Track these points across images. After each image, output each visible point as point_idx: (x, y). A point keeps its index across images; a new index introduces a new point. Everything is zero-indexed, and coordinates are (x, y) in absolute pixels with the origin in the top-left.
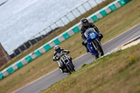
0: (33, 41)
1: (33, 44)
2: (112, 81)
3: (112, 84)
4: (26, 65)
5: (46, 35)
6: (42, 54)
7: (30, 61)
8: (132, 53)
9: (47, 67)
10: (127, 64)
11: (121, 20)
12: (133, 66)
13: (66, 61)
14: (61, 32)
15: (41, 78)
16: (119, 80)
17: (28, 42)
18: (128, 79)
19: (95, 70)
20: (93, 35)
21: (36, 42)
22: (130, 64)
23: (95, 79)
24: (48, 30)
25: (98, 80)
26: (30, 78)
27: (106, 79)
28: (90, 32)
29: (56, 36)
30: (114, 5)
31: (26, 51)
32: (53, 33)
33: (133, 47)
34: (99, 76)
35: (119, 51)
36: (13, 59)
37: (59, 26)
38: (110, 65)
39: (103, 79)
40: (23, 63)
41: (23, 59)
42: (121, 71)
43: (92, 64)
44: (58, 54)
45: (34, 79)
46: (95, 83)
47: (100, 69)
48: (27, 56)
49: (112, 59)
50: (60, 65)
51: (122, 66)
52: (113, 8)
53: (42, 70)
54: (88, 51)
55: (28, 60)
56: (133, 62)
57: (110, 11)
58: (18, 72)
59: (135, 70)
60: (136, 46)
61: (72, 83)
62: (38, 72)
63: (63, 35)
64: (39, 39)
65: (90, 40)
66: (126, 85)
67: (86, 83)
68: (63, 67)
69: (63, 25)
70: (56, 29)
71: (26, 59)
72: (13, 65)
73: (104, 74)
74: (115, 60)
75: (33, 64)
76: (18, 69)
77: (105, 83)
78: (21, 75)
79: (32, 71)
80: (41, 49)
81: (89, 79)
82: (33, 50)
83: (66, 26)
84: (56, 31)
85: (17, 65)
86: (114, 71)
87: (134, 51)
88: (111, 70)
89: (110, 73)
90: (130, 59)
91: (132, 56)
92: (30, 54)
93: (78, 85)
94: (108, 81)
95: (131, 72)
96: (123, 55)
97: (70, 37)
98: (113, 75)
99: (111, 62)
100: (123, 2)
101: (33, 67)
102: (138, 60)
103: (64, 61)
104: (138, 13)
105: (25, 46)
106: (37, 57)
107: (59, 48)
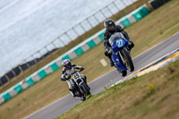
0: (24, 67)
1: (24, 70)
2: (126, 117)
4: (15, 96)
5: (41, 58)
6: (36, 83)
7: (20, 92)
8: (150, 80)
10: (144, 95)
12: (152, 97)
13: (79, 81)
15: (34, 113)
16: (134, 115)
18: (145, 114)
19: (103, 102)
20: (120, 43)
21: (27, 67)
22: (149, 95)
24: (44, 52)
26: (20, 113)
27: (118, 113)
28: (117, 38)
29: (54, 59)
30: (127, 19)
31: (15, 79)
32: (49, 56)
33: (152, 73)
34: (109, 110)
35: (134, 78)
37: (58, 46)
38: (124, 96)
40: (12, 95)
41: (11, 89)
42: (137, 103)
43: (99, 94)
44: (68, 72)
45: (25, 114)
47: (110, 101)
48: (17, 85)
49: (125, 88)
50: (70, 87)
51: (138, 97)
52: (126, 23)
53: (35, 103)
54: (113, 65)
55: (18, 90)
56: (152, 92)
59: (155, 102)
60: (156, 71)
62: (31, 106)
64: (31, 63)
65: (116, 49)
68: (75, 89)
69: (62, 45)
70: (54, 50)
71: (15, 89)
73: (115, 108)
74: (129, 90)
75: (24, 95)
76: (6, 101)
78: (9, 109)
79: (23, 104)
80: (35, 76)
81: (96, 114)
82: (23, 77)
83: (66, 46)
84: (54, 53)
86: (128, 104)
87: (153, 78)
88: (124, 103)
89: (123, 107)
90: (148, 88)
91: (151, 85)
92: (21, 83)
94: (121, 116)
95: (150, 105)
98: (127, 109)
99: (124, 92)
100: (139, 16)
101: (24, 100)
102: (158, 89)
103: (75, 80)
104: (158, 30)
105: (14, 72)
106: (29, 87)
107: (70, 64)
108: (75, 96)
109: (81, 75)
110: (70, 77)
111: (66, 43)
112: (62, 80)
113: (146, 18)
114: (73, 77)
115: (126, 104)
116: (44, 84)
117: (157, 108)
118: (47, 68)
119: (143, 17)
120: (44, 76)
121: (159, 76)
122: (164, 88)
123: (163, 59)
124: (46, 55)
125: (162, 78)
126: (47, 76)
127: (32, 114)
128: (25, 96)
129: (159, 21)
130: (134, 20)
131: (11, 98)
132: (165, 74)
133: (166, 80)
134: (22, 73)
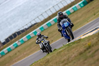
0: (19, 33)
1: (19, 34)
2: (75, 61)
3: (75, 63)
4: (13, 49)
5: (28, 28)
6: (25, 42)
7: (16, 47)
8: (88, 41)
9: (29, 51)
10: (85, 49)
11: (81, 17)
12: (89, 50)
13: (46, 44)
14: (38, 26)
15: (24, 59)
16: (79, 60)
17: (15, 34)
18: (86, 60)
19: (62, 53)
21: (20, 34)
22: (88, 49)
23: (63, 59)
24: (30, 25)
25: (64, 60)
26: (16, 59)
27: (70, 59)
28: (64, 22)
29: (35, 29)
30: (76, 7)
31: (13, 40)
32: (32, 27)
33: (89, 37)
34: (65, 57)
35: (79, 40)
36: (5, 46)
37: (37, 22)
38: (73, 49)
39: (68, 59)
41: (12, 45)
42: (81, 54)
43: (60, 49)
44: (39, 39)
45: (19, 59)
46: (63, 62)
47: (66, 52)
48: (15, 43)
49: (74, 45)
50: (41, 47)
51: (81, 50)
52: (75, 9)
53: (25, 53)
55: (15, 46)
56: (89, 47)
57: (73, 11)
58: (8, 55)
59: (91, 53)
60: (91, 36)
61: (46, 63)
62: (22, 55)
63: (40, 29)
64: (23, 31)
65: (64, 28)
66: (84, 63)
67: (57, 63)
68: (43, 48)
69: (40, 21)
70: (35, 24)
71: (14, 45)
72: (4, 50)
73: (69, 56)
74: (77, 46)
76: (8, 52)
77: (70, 62)
78: (10, 57)
79: (18, 54)
80: (24, 38)
81: (58, 60)
82: (18, 39)
83: (42, 22)
84: (35, 26)
85: (7, 50)
86: (76, 54)
87: (90, 40)
88: (74, 53)
89: (73, 55)
90: (87, 45)
91: (89, 43)
92: (17, 42)
93: (50, 64)
94: (72, 61)
95: (88, 55)
96: (82, 43)
97: (45, 30)
98: (75, 56)
99: (74, 47)
100: (82, 5)
101: (19, 51)
102: (93, 46)
103: (44, 44)
104: (93, 13)
105: (13, 36)
106: (21, 44)
107: (40, 34)
108: (44, 52)
109: (46, 41)
110: (40, 42)
111: (42, 20)
112: (37, 43)
113: (86, 6)
114: (42, 42)
115: (75, 54)
116: (29, 43)
117: (92, 56)
118: (31, 34)
119: (84, 5)
120: (30, 38)
121: (93, 39)
122: (96, 45)
123: (96, 29)
124: (31, 27)
125: (95, 40)
126: (31, 38)
127: (23, 60)
128: (19, 49)
129: (93, 8)
130: (80, 7)
131: (11, 50)
132: (97, 37)
133: (97, 40)
134: (18, 36)
